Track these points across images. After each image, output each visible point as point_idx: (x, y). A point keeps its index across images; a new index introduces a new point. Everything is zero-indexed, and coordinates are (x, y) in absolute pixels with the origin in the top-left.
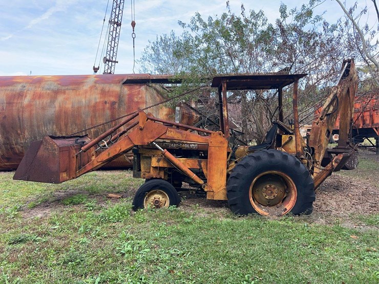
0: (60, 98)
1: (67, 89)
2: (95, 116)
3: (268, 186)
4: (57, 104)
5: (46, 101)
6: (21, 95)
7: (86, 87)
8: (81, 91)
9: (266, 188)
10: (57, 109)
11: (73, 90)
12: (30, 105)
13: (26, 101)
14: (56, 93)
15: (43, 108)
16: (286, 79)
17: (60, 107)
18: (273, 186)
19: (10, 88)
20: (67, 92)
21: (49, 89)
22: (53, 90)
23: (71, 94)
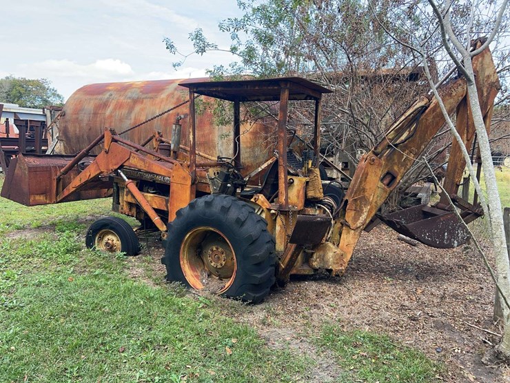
0: (138, 108)
1: (146, 98)
2: (166, 131)
3: (214, 249)
4: (133, 116)
5: (124, 111)
6: (105, 105)
7: (163, 96)
8: (158, 100)
9: (212, 250)
10: (132, 121)
11: (151, 98)
12: (111, 116)
13: (108, 112)
14: (136, 101)
15: (121, 120)
16: (269, 86)
17: (135, 119)
18: (220, 250)
19: (100, 97)
20: (145, 101)
21: (130, 98)
22: (133, 99)
23: (147, 102)
